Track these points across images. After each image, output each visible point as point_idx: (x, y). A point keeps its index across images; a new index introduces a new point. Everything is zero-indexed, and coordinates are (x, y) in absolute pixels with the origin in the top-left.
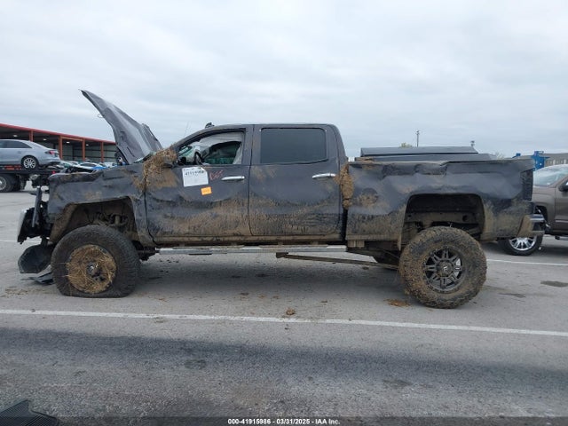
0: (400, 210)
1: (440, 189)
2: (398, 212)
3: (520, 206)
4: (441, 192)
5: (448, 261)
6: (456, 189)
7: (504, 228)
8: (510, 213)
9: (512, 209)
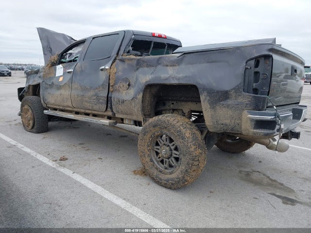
0: (138, 97)
1: (166, 79)
2: (137, 98)
3: (240, 100)
4: (167, 82)
5: (168, 146)
6: (178, 79)
7: (225, 122)
8: (228, 106)
9: (230, 102)
